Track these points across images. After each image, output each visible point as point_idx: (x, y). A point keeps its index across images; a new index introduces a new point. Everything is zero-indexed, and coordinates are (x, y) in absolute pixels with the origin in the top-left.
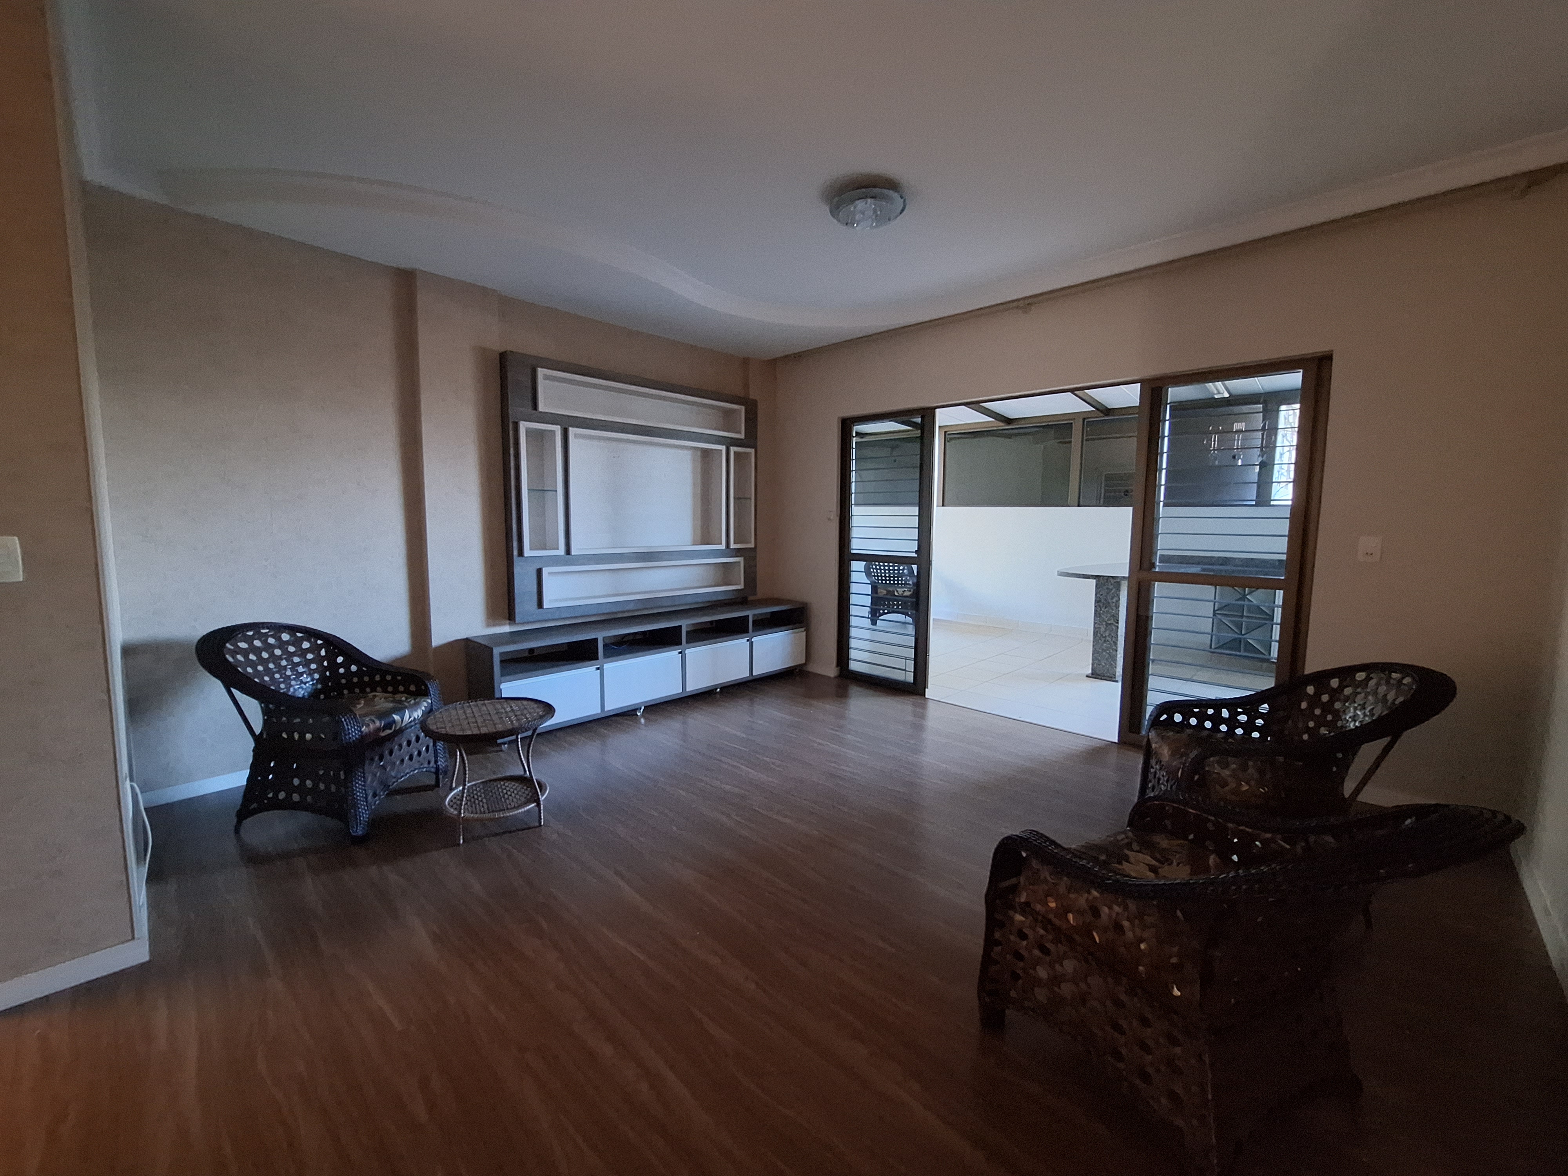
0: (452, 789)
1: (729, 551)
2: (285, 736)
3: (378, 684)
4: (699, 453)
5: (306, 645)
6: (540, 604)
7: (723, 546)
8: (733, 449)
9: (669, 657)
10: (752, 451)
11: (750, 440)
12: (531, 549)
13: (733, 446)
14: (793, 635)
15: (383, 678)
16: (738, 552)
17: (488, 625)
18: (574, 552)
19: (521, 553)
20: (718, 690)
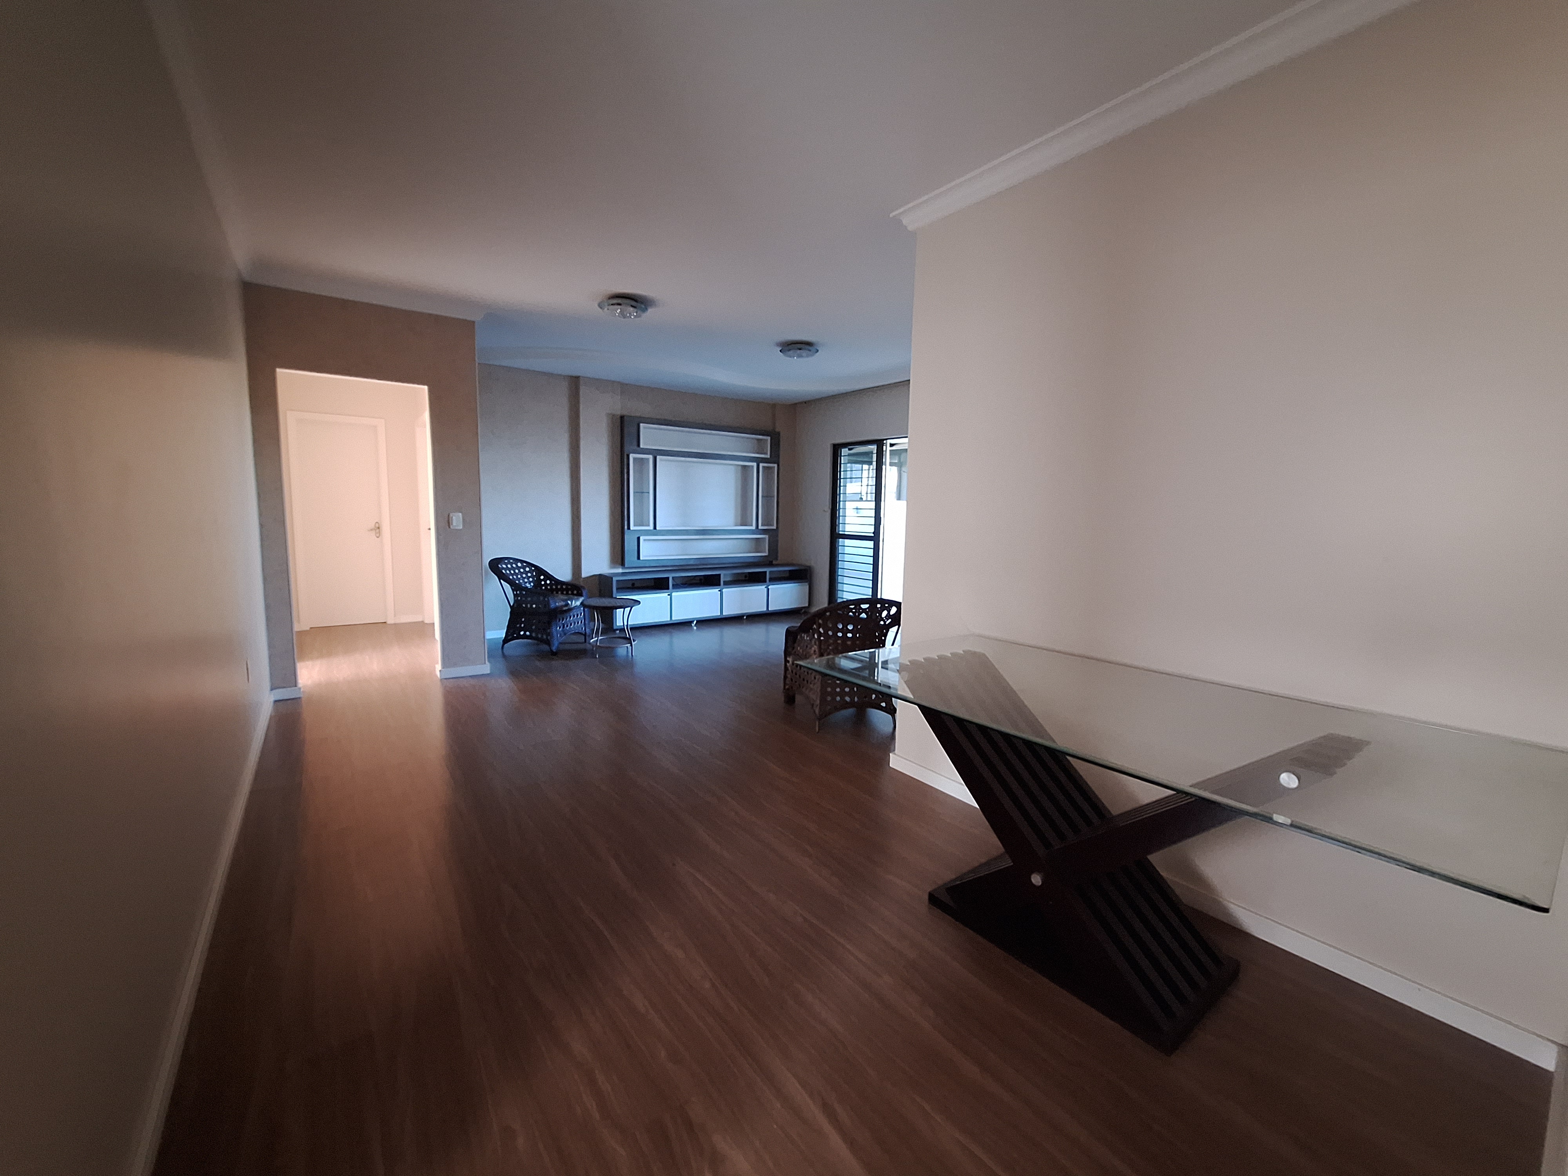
0: (593, 638)
1: (757, 531)
2: (524, 606)
3: (559, 590)
4: (740, 467)
5: (527, 569)
6: (639, 558)
7: (754, 527)
8: (761, 465)
9: (712, 593)
10: (776, 465)
11: (775, 458)
12: (634, 526)
13: (762, 462)
14: (799, 587)
15: (562, 587)
16: (764, 532)
17: (612, 568)
18: (658, 528)
19: (629, 528)
20: (745, 617)
